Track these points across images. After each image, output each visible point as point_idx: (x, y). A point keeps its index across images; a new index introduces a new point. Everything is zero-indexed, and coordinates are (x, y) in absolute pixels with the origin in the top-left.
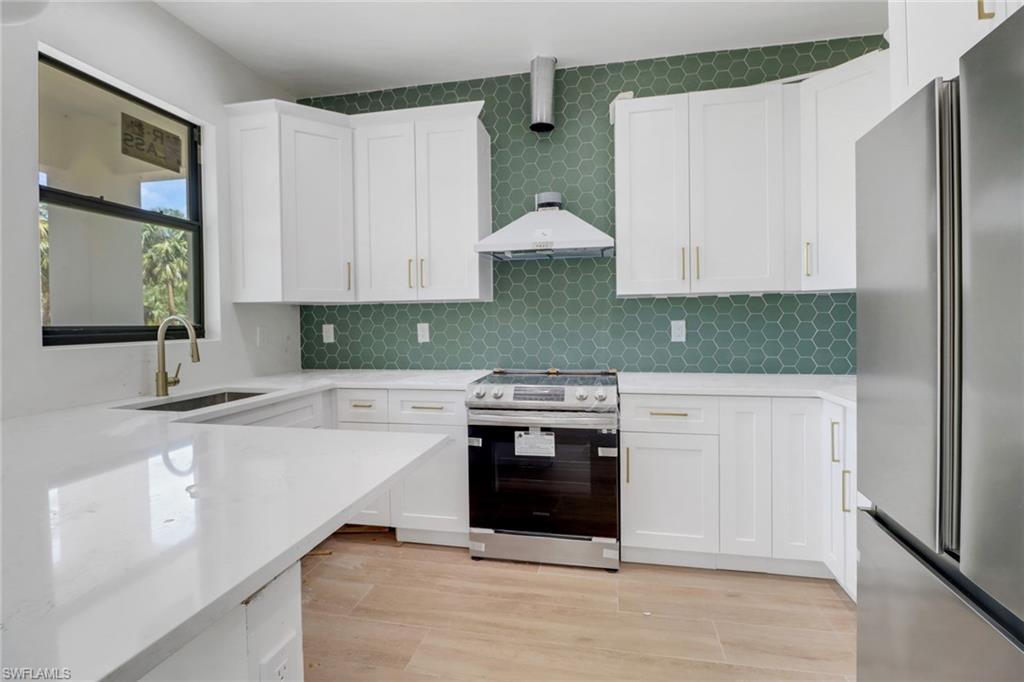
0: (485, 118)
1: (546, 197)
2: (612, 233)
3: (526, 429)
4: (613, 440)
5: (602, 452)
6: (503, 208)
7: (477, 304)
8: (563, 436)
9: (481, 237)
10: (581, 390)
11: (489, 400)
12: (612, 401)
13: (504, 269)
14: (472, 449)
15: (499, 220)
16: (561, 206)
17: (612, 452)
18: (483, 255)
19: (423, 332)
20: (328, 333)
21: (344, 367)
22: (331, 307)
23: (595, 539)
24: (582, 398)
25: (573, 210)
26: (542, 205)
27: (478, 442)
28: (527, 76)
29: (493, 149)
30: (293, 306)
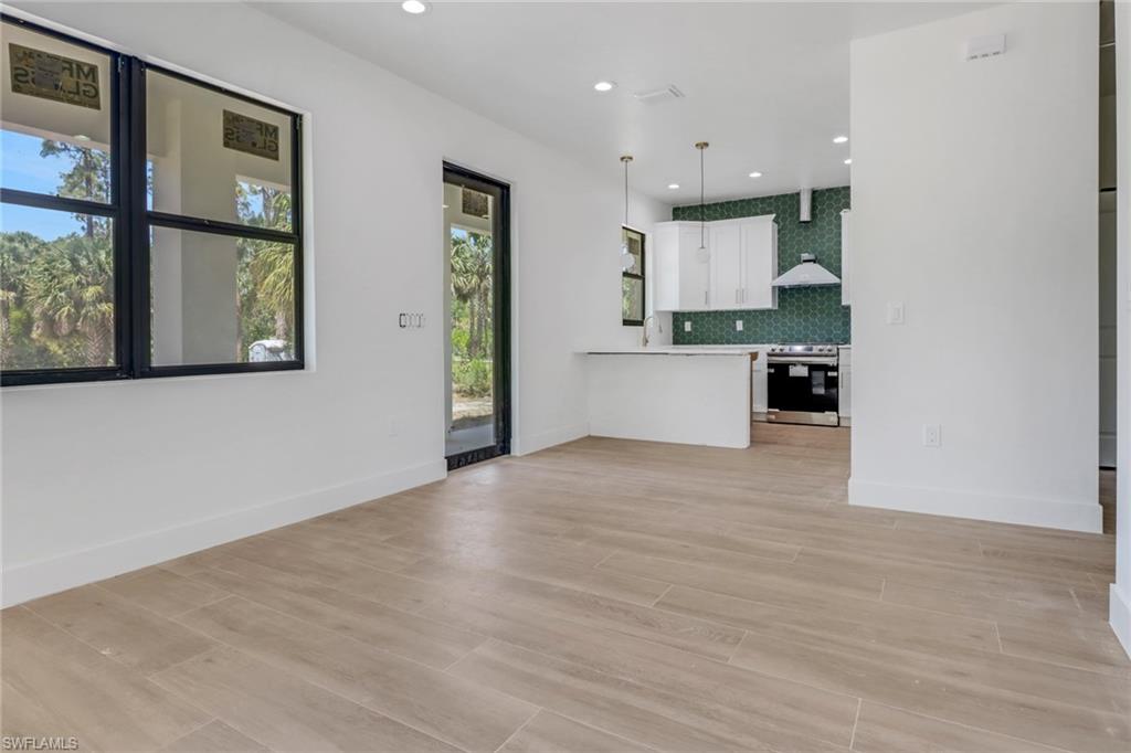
0: (775, 221)
1: (805, 256)
2: (840, 278)
3: (795, 365)
4: (835, 369)
5: (830, 374)
6: (784, 263)
7: (769, 310)
8: (813, 368)
9: (774, 278)
10: (820, 347)
11: (777, 351)
12: (835, 352)
13: (783, 293)
14: (769, 374)
15: (782, 268)
16: (815, 262)
17: (835, 374)
18: (774, 288)
19: (740, 325)
20: (688, 326)
21: (683, 343)
22: (690, 313)
23: (827, 413)
24: (821, 350)
25: (820, 263)
26: (805, 261)
27: (772, 371)
28: (798, 194)
29: (779, 231)
30: (669, 312)
